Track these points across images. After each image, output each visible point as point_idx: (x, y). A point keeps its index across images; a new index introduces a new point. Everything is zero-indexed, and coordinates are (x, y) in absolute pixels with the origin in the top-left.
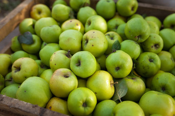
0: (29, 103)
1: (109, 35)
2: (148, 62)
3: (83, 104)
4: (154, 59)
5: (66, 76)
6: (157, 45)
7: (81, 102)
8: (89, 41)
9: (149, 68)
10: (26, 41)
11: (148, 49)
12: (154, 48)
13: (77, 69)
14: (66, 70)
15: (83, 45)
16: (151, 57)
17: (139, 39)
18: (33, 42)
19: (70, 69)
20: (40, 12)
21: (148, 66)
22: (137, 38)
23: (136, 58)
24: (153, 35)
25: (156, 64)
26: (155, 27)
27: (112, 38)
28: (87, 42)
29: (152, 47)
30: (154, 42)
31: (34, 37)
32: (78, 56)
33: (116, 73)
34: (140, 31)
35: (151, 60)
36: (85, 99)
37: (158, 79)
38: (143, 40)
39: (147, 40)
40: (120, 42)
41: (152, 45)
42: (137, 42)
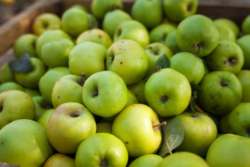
0: (5, 164)
1: (151, 48)
2: (218, 87)
3: (102, 161)
4: (229, 81)
5: (75, 115)
6: (232, 60)
7: (97, 158)
8: (116, 57)
9: (220, 98)
10: (20, 67)
11: (218, 66)
12: (228, 64)
13: (93, 102)
14: (75, 105)
15: (108, 65)
16: (223, 78)
17: (201, 49)
18: (31, 68)
19: (82, 103)
20: (46, 25)
21: (219, 94)
22: (197, 49)
23: (197, 82)
24: (224, 42)
25: (232, 89)
26: (227, 32)
27: (156, 53)
28: (113, 59)
29: (225, 63)
30: (228, 54)
31: (34, 61)
32: (94, 80)
33: (162, 108)
34: (201, 35)
35: (224, 83)
36: (103, 152)
37: (238, 113)
38: (208, 52)
39: (214, 52)
40: (168, 56)
41: (225, 59)
42: (197, 54)
